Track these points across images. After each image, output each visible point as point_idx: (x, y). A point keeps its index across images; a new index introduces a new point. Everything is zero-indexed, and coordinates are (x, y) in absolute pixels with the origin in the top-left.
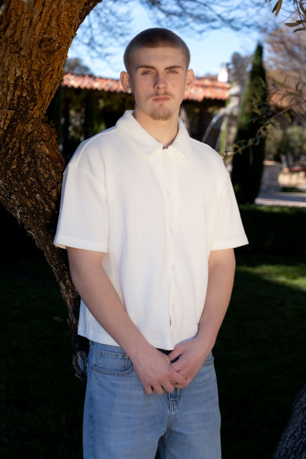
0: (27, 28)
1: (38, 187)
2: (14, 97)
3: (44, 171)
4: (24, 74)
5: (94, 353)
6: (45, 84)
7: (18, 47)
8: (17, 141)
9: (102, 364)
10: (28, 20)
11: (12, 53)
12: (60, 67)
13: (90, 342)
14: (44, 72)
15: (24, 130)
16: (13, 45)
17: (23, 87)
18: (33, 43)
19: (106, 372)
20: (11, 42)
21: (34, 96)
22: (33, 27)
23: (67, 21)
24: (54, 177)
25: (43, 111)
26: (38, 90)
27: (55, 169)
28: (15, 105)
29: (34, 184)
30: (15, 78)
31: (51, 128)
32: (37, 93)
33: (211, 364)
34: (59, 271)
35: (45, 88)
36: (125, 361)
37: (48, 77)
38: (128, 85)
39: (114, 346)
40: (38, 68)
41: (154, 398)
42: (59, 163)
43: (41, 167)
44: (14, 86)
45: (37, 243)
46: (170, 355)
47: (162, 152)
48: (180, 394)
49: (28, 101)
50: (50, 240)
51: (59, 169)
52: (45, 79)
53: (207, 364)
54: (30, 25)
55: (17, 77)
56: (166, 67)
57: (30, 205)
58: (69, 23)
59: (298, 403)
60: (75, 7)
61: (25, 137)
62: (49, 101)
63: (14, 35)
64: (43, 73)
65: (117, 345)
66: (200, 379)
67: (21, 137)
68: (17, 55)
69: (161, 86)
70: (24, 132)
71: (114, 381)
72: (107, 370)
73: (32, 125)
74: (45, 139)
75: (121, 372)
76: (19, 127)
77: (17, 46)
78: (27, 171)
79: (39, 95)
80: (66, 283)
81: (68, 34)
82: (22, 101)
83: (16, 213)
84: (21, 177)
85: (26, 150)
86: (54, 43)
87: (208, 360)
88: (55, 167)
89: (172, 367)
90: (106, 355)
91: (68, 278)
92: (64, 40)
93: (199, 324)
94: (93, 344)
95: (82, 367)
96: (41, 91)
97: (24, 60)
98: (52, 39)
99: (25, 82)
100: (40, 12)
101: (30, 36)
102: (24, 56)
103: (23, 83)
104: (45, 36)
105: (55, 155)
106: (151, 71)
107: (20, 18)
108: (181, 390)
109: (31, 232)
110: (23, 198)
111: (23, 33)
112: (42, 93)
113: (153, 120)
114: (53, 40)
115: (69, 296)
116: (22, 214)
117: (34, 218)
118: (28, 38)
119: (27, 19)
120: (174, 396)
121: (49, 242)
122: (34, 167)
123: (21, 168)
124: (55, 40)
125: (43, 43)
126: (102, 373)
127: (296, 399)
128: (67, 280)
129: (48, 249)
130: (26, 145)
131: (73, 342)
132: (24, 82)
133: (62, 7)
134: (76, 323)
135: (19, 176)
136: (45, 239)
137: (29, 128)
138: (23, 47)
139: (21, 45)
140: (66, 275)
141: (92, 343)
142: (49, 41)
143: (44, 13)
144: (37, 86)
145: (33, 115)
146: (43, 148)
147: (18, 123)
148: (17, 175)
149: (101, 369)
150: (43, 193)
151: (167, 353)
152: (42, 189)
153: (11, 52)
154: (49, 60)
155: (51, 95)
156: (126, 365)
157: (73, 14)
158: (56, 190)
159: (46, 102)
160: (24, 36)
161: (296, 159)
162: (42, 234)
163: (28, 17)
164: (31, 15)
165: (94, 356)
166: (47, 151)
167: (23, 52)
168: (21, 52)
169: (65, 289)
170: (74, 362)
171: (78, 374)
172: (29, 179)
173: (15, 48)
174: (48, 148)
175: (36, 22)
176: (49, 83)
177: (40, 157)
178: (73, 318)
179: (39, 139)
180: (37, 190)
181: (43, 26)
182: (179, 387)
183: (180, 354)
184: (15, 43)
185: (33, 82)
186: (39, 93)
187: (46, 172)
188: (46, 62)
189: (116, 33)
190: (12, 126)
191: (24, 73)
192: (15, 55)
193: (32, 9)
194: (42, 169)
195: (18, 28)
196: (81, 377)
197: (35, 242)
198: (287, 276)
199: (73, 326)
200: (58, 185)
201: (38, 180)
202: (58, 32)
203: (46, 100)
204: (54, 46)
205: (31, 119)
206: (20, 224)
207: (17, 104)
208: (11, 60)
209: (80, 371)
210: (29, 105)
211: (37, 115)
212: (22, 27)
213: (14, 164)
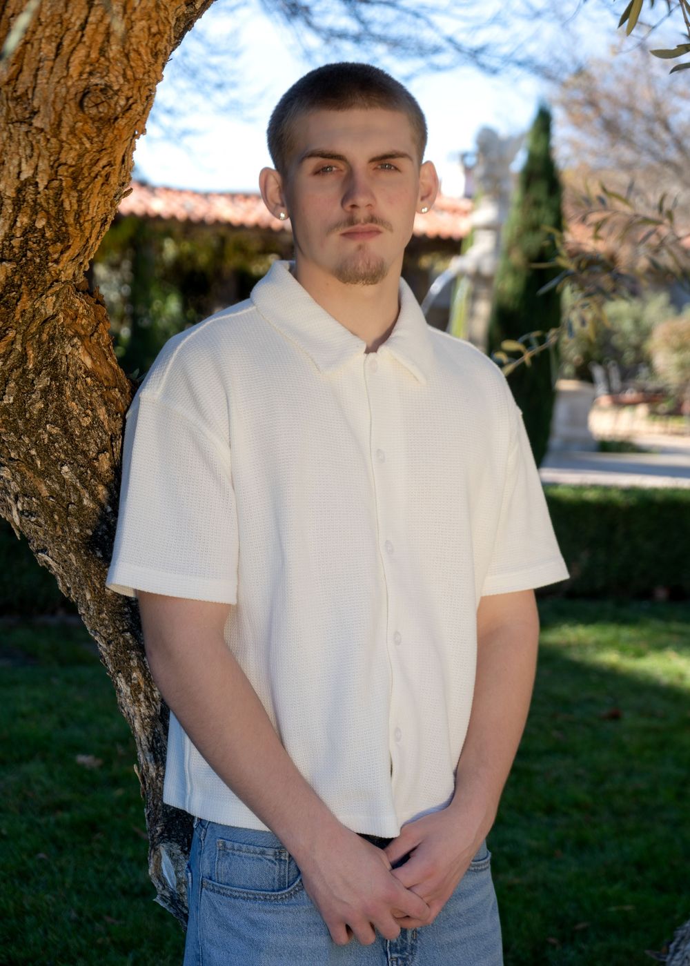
0: (50, 60)
1: (65, 448)
2: (15, 230)
3: (80, 410)
4: (40, 175)
5: (206, 849)
6: (90, 197)
7: (26, 109)
8: (19, 336)
9: (226, 874)
10: (52, 41)
11: (13, 123)
12: (126, 158)
13: (196, 820)
14: (90, 169)
15: (36, 311)
16: (15, 102)
17: (38, 207)
18: (65, 98)
19: (237, 894)
20: (10, 95)
21: (64, 228)
22: (65, 60)
23: (147, 45)
24: (103, 423)
25: (81, 263)
26: (73, 214)
27: (105, 404)
28: (16, 250)
29: (57, 442)
30: (17, 183)
31: (97, 305)
32: (70, 220)
33: (485, 869)
34: (116, 651)
35: (91, 209)
36: (283, 866)
37: (100, 180)
38: (278, 201)
39: (255, 831)
40: (76, 158)
41: (351, 954)
42: (117, 390)
43: (74, 400)
44: (16, 203)
45: (60, 584)
46: (388, 849)
47: (365, 360)
48: (413, 942)
49: (48, 240)
50: (94, 575)
51: (117, 405)
52: (90, 187)
53: (476, 868)
54: (57, 55)
55: (22, 182)
56: (371, 157)
57: (45, 493)
58: (151, 49)
59: (678, 956)
60: (166, 9)
61: (37, 329)
62: (97, 239)
63: (17, 79)
64: (85, 171)
65: (263, 827)
66: (461, 906)
67: (28, 327)
68: (24, 128)
69: (361, 200)
70: (34, 316)
71: (255, 916)
72: (238, 889)
73: (54, 298)
74: (83, 332)
75: (274, 893)
76: (25, 304)
77: (24, 106)
78: (40, 410)
79: (76, 224)
80: (131, 679)
81: (149, 76)
82: (35, 239)
83: (10, 511)
84: (25, 424)
85: (39, 358)
86: (116, 98)
87: (477, 858)
88: (106, 398)
89: (396, 878)
90: (235, 852)
91: (138, 667)
92: (139, 90)
93: (455, 774)
94: (203, 826)
95: (171, 881)
96: (79, 216)
97: (42, 139)
98: (111, 87)
99: (42, 193)
100: (83, 21)
101: (56, 80)
102: (42, 130)
103: (38, 196)
104: (94, 80)
105: (106, 371)
106: (335, 167)
107: (32, 36)
108: (415, 932)
109: (47, 558)
110: (29, 474)
111: (40, 73)
112: (82, 221)
113: (341, 284)
114: (113, 90)
115: (140, 711)
116: (26, 514)
117: (55, 524)
118: (51, 86)
119: (49, 38)
120: (399, 948)
121: (91, 581)
122: (57, 401)
123: (24, 402)
124: (118, 90)
125: (90, 98)
126: (227, 895)
127: (672, 946)
128: (136, 671)
129: (88, 597)
130: (39, 346)
131: (149, 821)
132: (39, 193)
133: (135, 9)
134: (156, 774)
135: (20, 423)
136: (81, 573)
137: (49, 305)
138: (39, 108)
139: (36, 103)
140: (133, 659)
141: (201, 823)
142: (103, 94)
143: (92, 24)
144: (70, 203)
145: (59, 275)
146: (79, 354)
147: (22, 293)
148: (15, 420)
149: (223, 886)
150: (77, 462)
151: (382, 843)
152: (75, 453)
153: (9, 121)
154: (101, 138)
155: (103, 225)
156: (284, 876)
157: (161, 28)
158: (108, 455)
159: (91, 242)
160: (42, 80)
161: (628, 374)
162: (74, 562)
163: (52, 35)
164: (59, 31)
165: (205, 855)
166: (88, 362)
167: (40, 119)
168: (34, 121)
169: (129, 693)
170: (153, 868)
171: (161, 898)
172: (45, 429)
173: (19, 110)
174: (90, 354)
175: (71, 47)
176: (100, 195)
177: (70, 375)
178: (149, 763)
179: (67, 333)
180: (63, 456)
181: (88, 56)
182: (411, 925)
183: (415, 845)
184: (19, 97)
185: (61, 194)
186: (74, 220)
187: (85, 413)
188: (96, 145)
189: (205, 81)
190: (7, 302)
191: (41, 172)
192: (20, 127)
193: (61, 16)
194: (77, 404)
195: (26, 61)
196: (170, 905)
197: (56, 581)
198: (623, 651)
199: (148, 781)
200: (114, 444)
201: (65, 430)
202: (124, 70)
203: (90, 237)
204: (115, 105)
205: (52, 284)
206: (19, 539)
207: (21, 247)
208: (8, 141)
209: (168, 890)
210: (51, 249)
211: (69, 274)
212: (38, 58)
213: (10, 395)
